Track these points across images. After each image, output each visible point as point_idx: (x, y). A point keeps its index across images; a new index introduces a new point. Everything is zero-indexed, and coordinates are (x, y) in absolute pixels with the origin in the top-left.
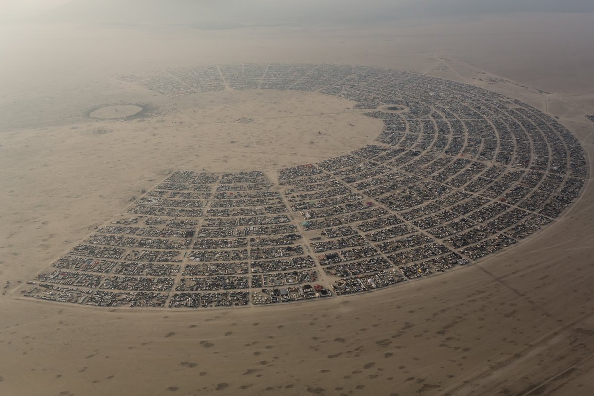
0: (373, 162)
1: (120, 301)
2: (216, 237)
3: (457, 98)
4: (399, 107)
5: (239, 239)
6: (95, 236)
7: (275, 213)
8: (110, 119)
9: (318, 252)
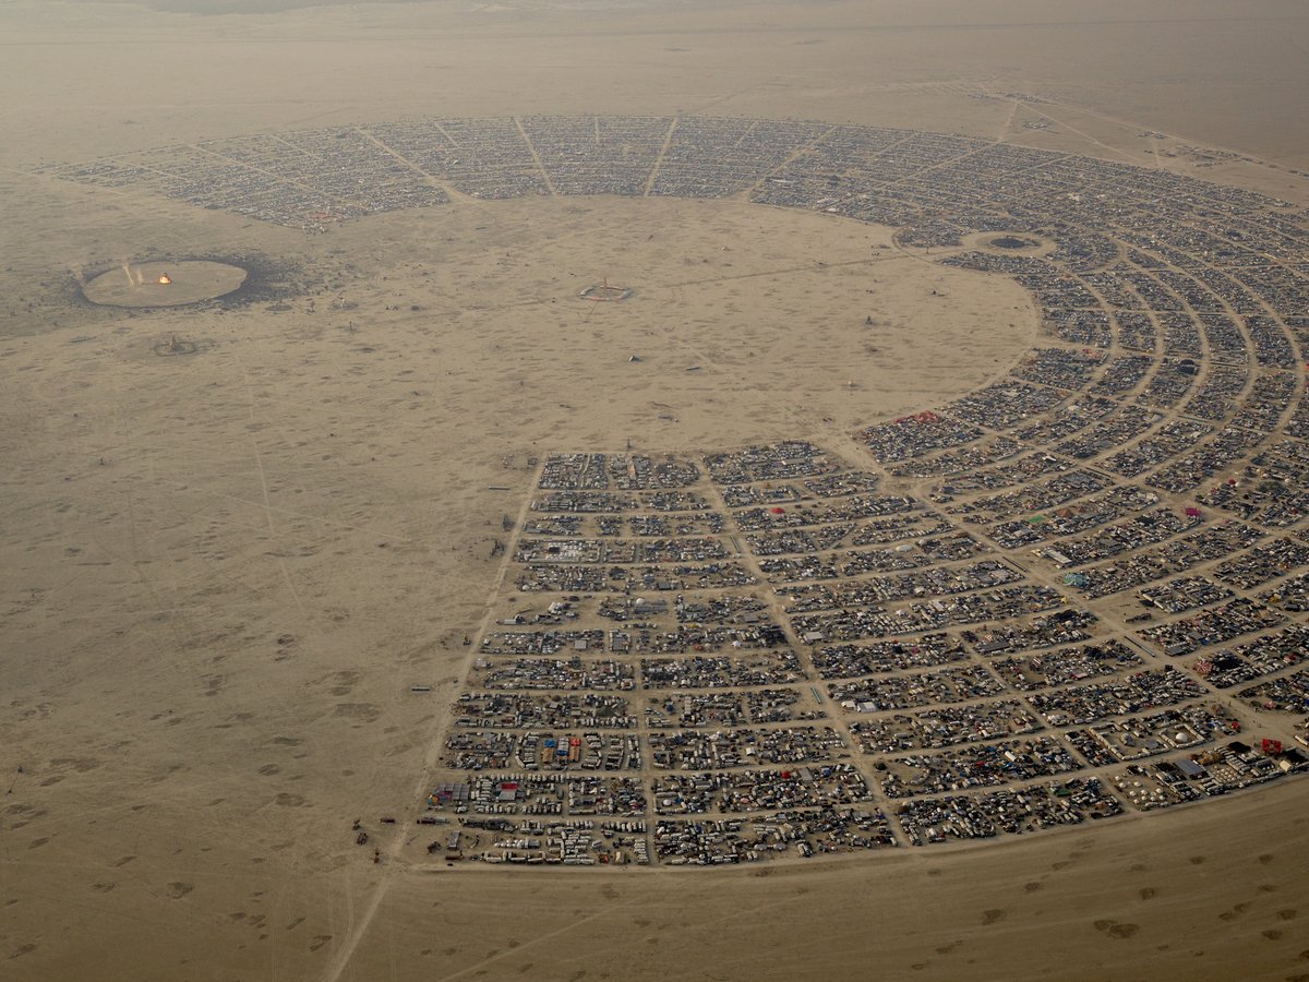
0: (1096, 397)
1: (757, 843)
2: (857, 637)
3: (1152, 207)
4: (1021, 237)
5: (930, 637)
6: (488, 667)
7: (960, 558)
8: (175, 307)
9: (1180, 654)
